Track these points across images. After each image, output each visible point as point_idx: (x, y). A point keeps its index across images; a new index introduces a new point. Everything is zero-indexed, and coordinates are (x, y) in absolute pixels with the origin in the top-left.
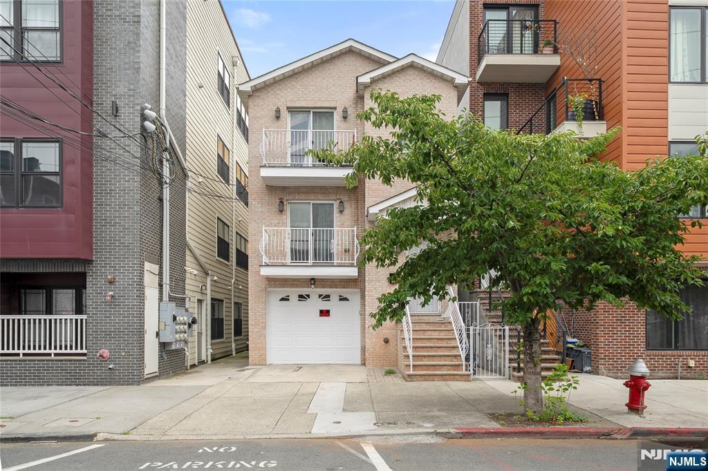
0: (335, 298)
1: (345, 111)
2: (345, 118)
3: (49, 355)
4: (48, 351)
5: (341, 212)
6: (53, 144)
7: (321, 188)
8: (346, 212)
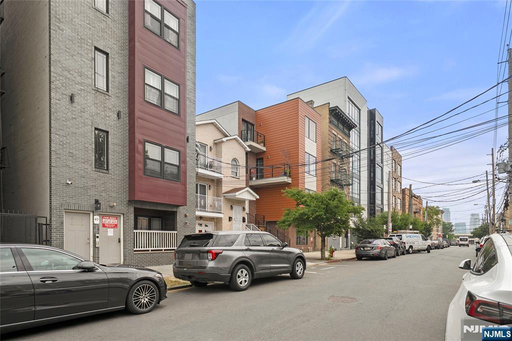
0: (203, 225)
1: (211, 148)
2: (211, 150)
5: (210, 189)
8: (211, 190)
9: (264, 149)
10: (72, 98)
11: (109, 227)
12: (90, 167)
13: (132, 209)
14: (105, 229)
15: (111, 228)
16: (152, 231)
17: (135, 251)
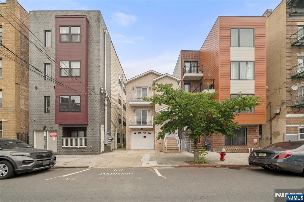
0: (147, 133)
1: (150, 88)
3: (78, 147)
4: (77, 146)
6: (78, 96)
7: (144, 106)
8: (150, 112)
9: (202, 75)
10: (36, 88)
11: (53, 137)
12: (43, 113)
13: (61, 128)
14: (51, 137)
15: (54, 137)
16: (72, 138)
17: (62, 147)
